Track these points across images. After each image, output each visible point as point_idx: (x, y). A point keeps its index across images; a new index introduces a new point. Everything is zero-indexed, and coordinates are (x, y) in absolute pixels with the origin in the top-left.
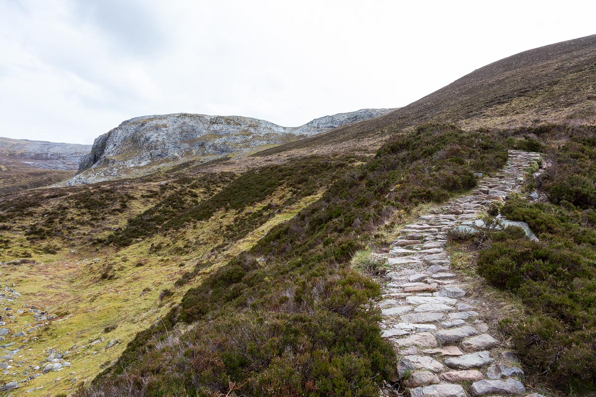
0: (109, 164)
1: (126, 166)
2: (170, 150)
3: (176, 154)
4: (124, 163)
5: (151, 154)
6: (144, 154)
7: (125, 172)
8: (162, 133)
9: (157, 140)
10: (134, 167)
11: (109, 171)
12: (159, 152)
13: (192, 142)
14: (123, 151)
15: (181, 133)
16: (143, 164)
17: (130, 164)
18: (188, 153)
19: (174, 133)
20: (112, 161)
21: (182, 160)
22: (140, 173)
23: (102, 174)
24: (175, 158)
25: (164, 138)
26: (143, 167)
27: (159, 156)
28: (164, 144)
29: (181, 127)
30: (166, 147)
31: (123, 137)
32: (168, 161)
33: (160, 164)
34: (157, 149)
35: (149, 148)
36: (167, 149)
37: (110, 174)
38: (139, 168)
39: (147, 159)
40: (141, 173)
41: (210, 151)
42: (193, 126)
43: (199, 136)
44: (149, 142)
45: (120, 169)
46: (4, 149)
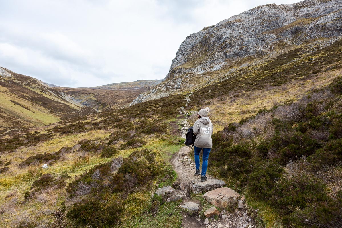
0: (175, 75)
1: (194, 73)
2: (251, 45)
3: (261, 49)
4: (191, 70)
5: (226, 54)
6: (217, 55)
7: (193, 81)
8: (236, 28)
9: (232, 36)
10: (204, 74)
11: (172, 83)
12: (236, 49)
13: (280, 31)
14: (191, 58)
15: (262, 24)
16: (216, 68)
17: (199, 71)
18: (280, 45)
19: (253, 25)
20: (178, 71)
21: (273, 55)
22: (213, 80)
23: (164, 88)
24: (261, 54)
25: (240, 33)
26: (216, 73)
27: (237, 54)
28: (242, 39)
29: (260, 17)
30: (245, 43)
31: (191, 44)
32: (250, 59)
33: (240, 65)
34: (233, 47)
35: (223, 47)
36: (247, 45)
37: (173, 86)
38: (211, 74)
39: (221, 61)
40: (215, 80)
41: (314, 35)
42: (275, 14)
43: (286, 24)
44: (222, 40)
45: (186, 78)
46: (146, 85)
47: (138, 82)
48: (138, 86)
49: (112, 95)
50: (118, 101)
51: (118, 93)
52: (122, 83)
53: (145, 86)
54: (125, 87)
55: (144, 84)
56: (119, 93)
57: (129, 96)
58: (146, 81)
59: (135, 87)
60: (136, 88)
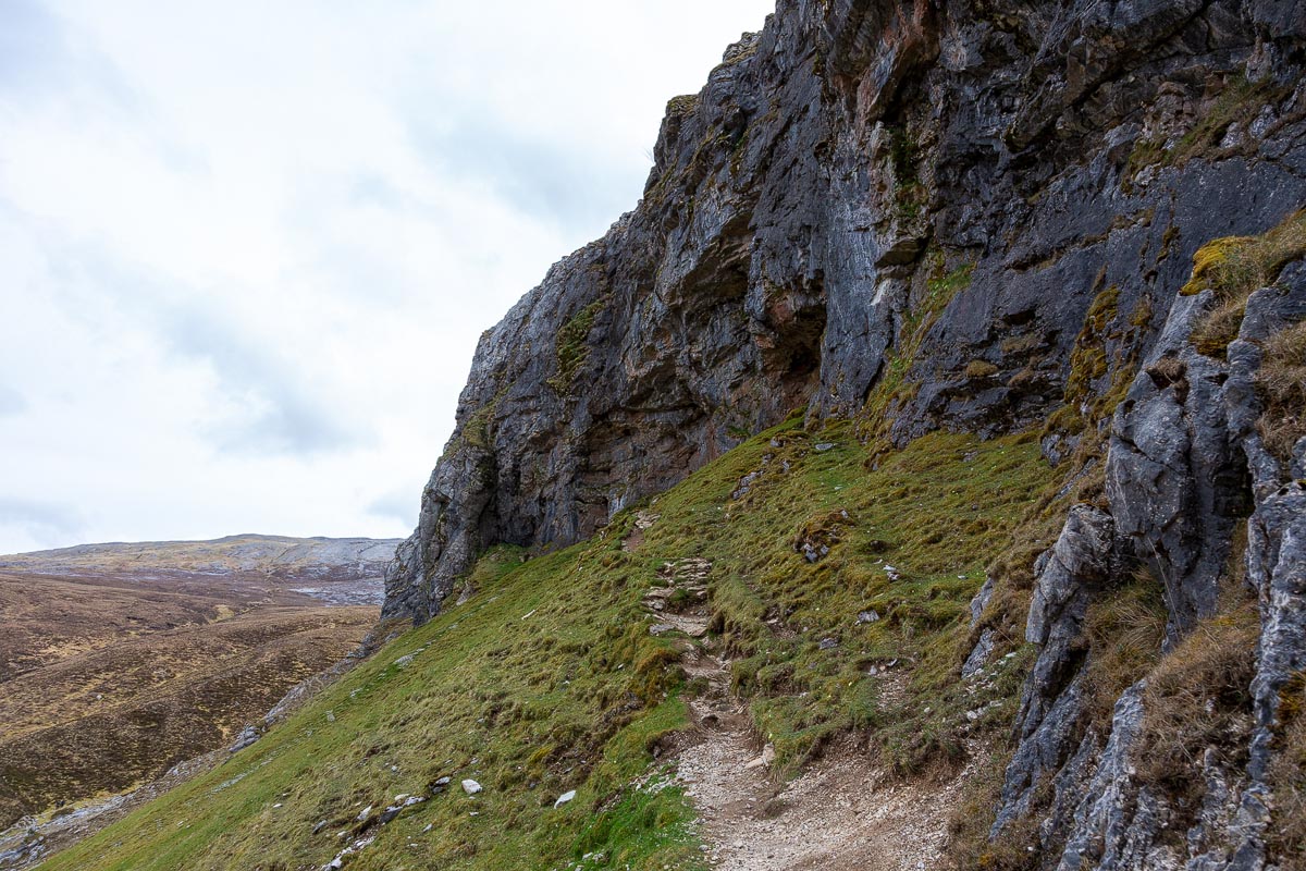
46: (265, 561)
47: (226, 546)
48: (226, 564)
49: (31, 608)
50: (52, 649)
51: (75, 599)
52: (142, 546)
53: (261, 566)
54: (153, 564)
55: (257, 553)
56: (81, 601)
57: (142, 621)
58: (267, 543)
59: (206, 565)
60: (212, 569)
